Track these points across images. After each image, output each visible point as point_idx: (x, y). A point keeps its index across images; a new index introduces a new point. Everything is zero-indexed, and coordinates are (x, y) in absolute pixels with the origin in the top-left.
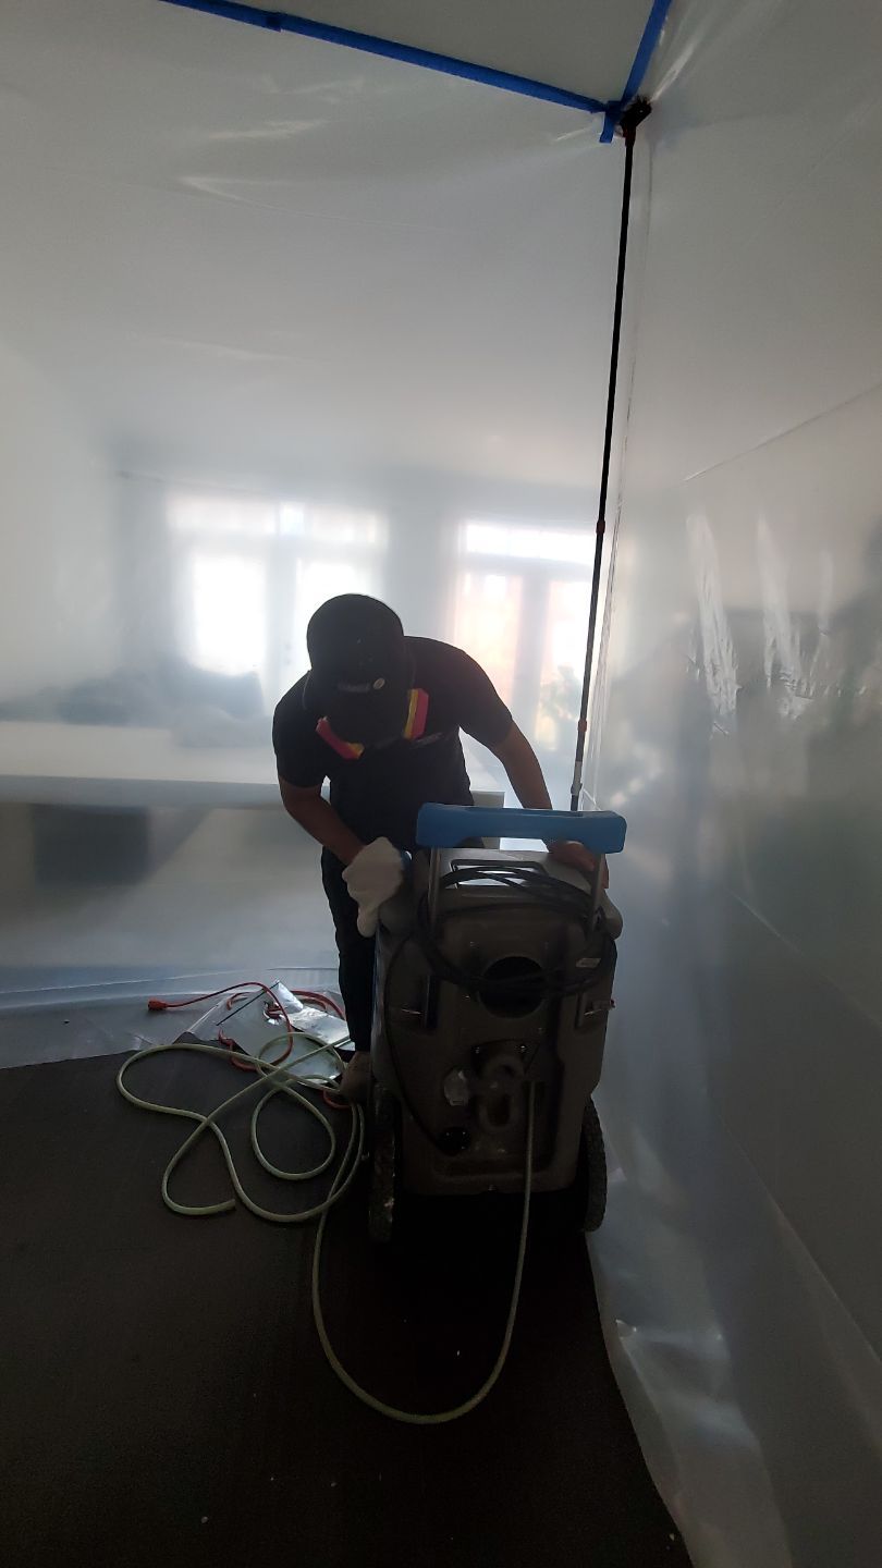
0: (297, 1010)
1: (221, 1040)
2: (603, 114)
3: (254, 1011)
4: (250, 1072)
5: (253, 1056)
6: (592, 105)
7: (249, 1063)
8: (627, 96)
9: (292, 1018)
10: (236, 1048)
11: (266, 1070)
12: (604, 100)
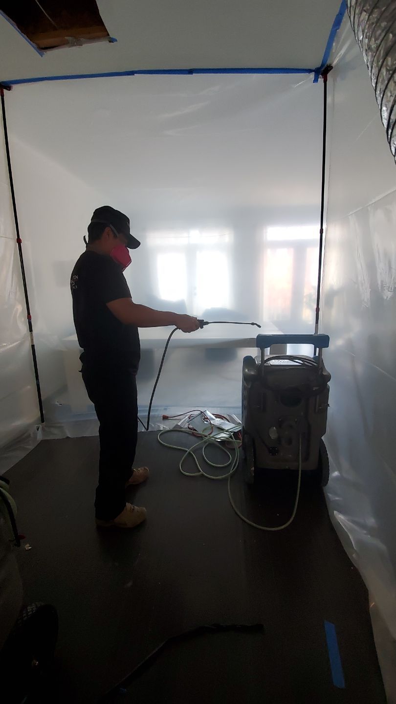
0: (214, 419)
1: (189, 428)
2: (314, 73)
3: (199, 419)
4: (200, 437)
5: (200, 432)
6: (309, 71)
7: (199, 434)
8: (322, 65)
9: (212, 422)
10: (195, 430)
11: (206, 436)
12: (314, 68)
